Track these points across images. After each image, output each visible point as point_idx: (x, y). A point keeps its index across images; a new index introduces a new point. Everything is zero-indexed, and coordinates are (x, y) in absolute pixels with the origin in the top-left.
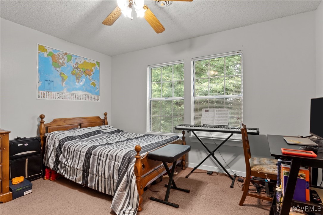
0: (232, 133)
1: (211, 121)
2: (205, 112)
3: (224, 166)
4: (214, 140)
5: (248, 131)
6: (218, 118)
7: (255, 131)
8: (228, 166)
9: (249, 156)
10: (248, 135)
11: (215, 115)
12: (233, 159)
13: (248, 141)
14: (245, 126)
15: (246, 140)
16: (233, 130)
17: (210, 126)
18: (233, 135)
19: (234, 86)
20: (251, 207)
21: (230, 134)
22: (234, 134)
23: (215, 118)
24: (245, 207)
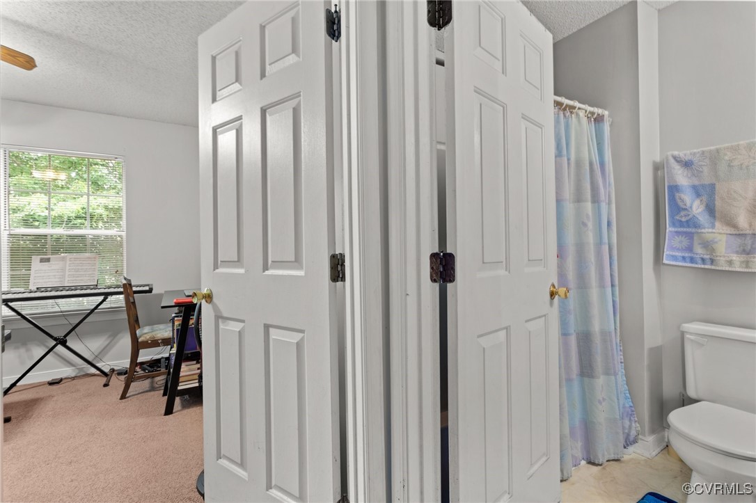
0: (106, 295)
1: (57, 280)
2: (41, 262)
3: (90, 359)
4: (64, 315)
5: (134, 289)
6: (74, 273)
7: (147, 288)
8: (99, 356)
9: (136, 326)
10: (135, 295)
11: (68, 268)
12: (107, 343)
13: (134, 303)
14: (130, 280)
15: (132, 303)
16: (107, 291)
17: (56, 289)
18: (107, 298)
19: (106, 208)
20: (139, 395)
21: (101, 298)
22: (109, 297)
23: (67, 273)
24: (130, 398)
